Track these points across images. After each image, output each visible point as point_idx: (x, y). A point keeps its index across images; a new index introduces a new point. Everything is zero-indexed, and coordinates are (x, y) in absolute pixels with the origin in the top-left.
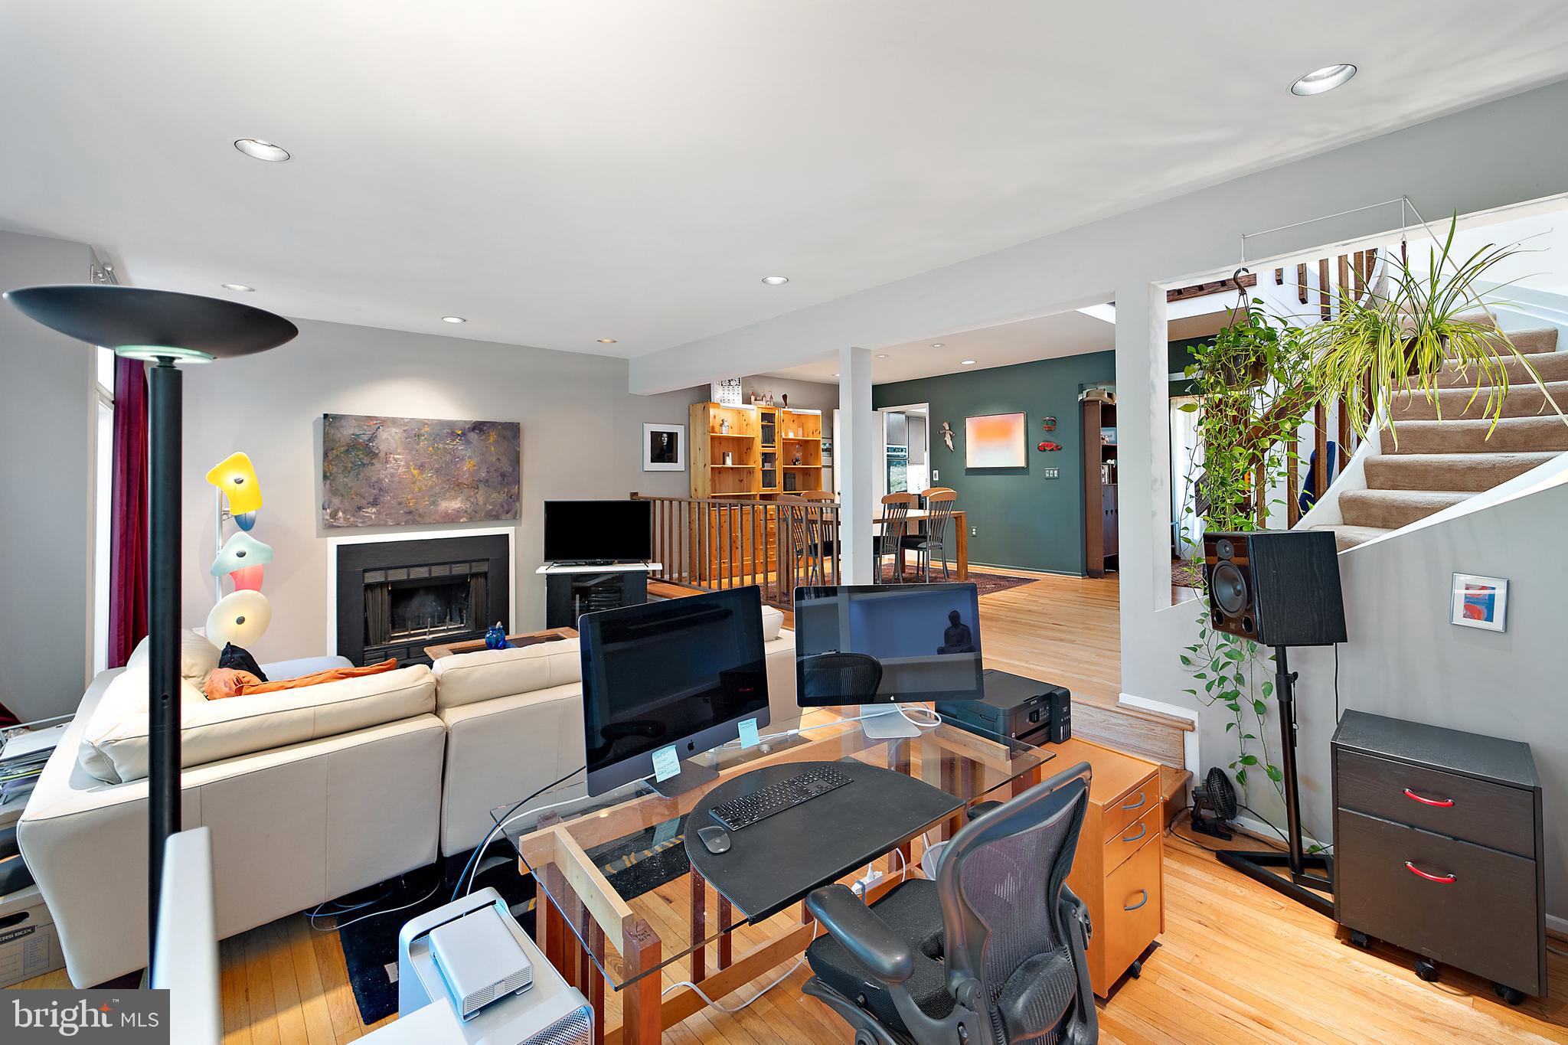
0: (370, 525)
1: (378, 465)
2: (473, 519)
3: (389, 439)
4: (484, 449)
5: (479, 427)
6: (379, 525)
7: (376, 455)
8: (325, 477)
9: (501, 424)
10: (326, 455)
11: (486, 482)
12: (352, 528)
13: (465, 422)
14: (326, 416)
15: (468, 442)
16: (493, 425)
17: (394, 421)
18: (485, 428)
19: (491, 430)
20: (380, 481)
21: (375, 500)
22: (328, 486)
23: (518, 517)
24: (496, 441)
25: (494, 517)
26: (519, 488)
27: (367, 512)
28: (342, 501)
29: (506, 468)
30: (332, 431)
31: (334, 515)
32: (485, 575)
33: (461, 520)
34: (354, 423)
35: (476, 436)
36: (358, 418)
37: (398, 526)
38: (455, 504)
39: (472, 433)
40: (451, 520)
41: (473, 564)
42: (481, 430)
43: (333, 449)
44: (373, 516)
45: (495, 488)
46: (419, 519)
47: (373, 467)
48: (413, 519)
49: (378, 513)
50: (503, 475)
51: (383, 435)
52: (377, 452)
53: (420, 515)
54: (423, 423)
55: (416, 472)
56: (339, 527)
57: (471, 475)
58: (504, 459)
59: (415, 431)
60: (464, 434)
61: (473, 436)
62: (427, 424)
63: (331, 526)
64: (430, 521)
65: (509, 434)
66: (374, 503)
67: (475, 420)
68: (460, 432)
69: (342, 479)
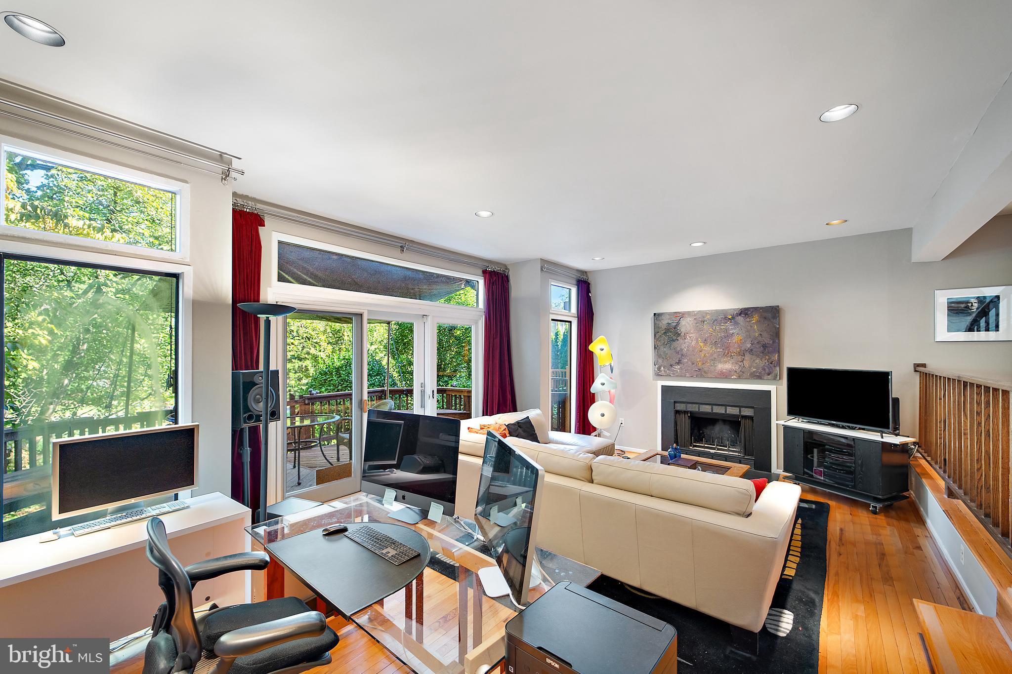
0: (677, 376)
1: (681, 341)
2: (740, 378)
3: (686, 325)
4: (749, 328)
5: (745, 312)
6: (681, 376)
7: (679, 335)
8: (655, 348)
9: (761, 308)
10: (655, 335)
11: (751, 351)
12: (668, 376)
13: (734, 309)
14: (655, 314)
15: (736, 323)
16: (756, 309)
17: (689, 313)
18: (749, 312)
19: (754, 313)
20: (681, 350)
21: (680, 361)
22: (656, 353)
23: (778, 378)
24: (758, 322)
25: (757, 377)
26: (779, 356)
27: (675, 368)
28: (663, 361)
29: (767, 339)
30: (657, 322)
31: (659, 369)
32: (751, 418)
33: (732, 378)
34: (668, 317)
35: (742, 318)
36: (670, 314)
37: (692, 378)
38: (726, 366)
39: (739, 317)
40: (724, 376)
41: (743, 409)
42: (746, 314)
43: (658, 332)
44: (678, 371)
45: (758, 356)
46: (704, 374)
47: (678, 342)
48: (701, 374)
49: (681, 368)
50: (765, 346)
51: (683, 322)
52: (680, 333)
53: (705, 372)
54: (706, 313)
55: (702, 344)
56: (662, 375)
57: (739, 347)
58: (765, 334)
59: (701, 318)
60: (733, 318)
61: (740, 319)
62: (708, 313)
63: (658, 375)
64: (711, 376)
65: (769, 315)
66: (679, 363)
67: (741, 307)
68: (730, 317)
69: (662, 349)
